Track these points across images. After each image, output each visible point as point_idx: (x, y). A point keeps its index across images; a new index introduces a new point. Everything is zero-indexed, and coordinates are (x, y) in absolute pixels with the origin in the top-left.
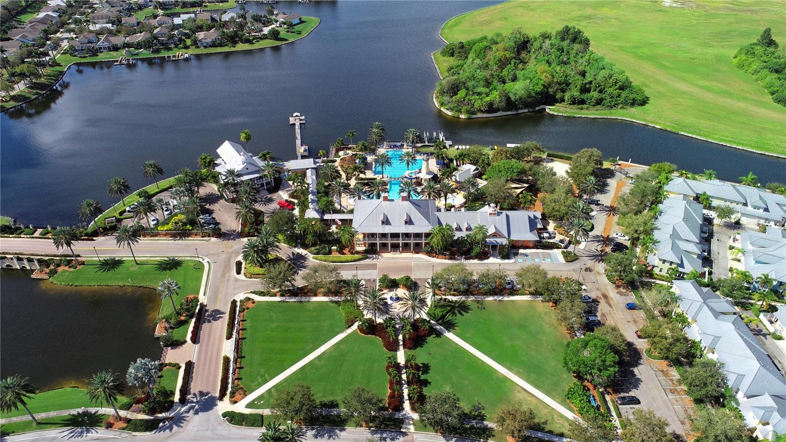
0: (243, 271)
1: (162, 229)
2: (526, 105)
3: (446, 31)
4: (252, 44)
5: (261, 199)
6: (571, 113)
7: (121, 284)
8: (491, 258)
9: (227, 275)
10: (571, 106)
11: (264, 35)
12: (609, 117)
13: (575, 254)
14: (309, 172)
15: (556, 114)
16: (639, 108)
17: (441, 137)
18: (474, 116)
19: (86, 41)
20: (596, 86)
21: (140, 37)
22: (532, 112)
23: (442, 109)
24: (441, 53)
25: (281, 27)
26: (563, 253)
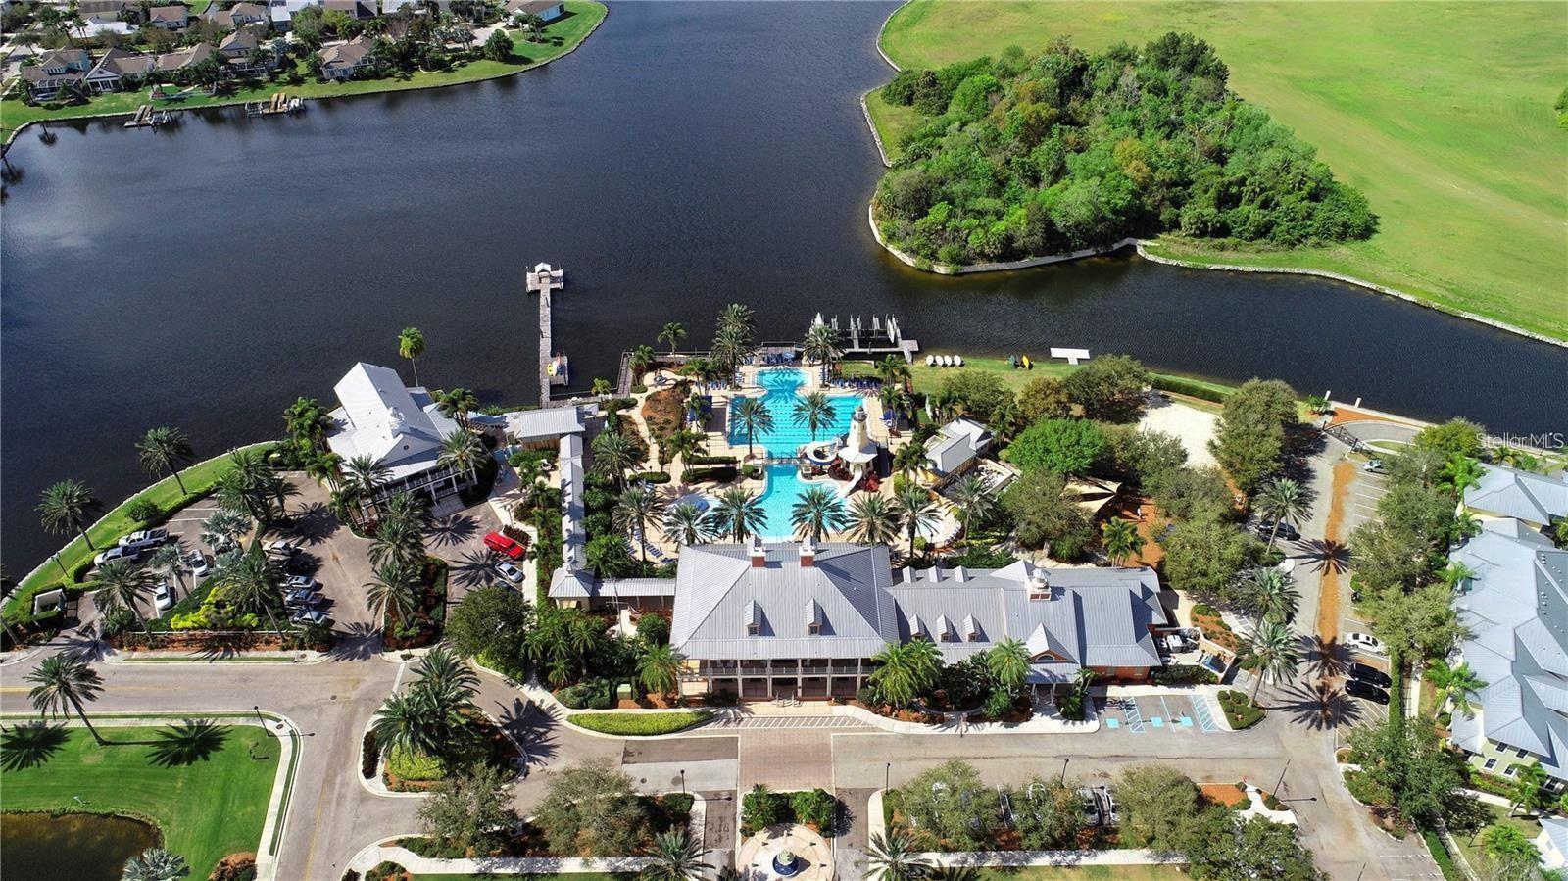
0: (381, 768)
1: (181, 625)
2: (1091, 241)
3: (892, 37)
4: (450, 70)
5: (444, 523)
6: (1198, 258)
7: (55, 806)
8: (1037, 716)
9: (338, 780)
10: (1197, 241)
11: (477, 48)
12: (1288, 270)
13: (1255, 705)
14: (565, 444)
15: (1161, 260)
16: (1358, 245)
17: (892, 330)
18: (968, 269)
19: (62, 67)
20: (1254, 191)
21: (188, 56)
22: (1103, 255)
23: (890, 248)
24: (884, 96)
25: (517, 27)
26: (1223, 697)
